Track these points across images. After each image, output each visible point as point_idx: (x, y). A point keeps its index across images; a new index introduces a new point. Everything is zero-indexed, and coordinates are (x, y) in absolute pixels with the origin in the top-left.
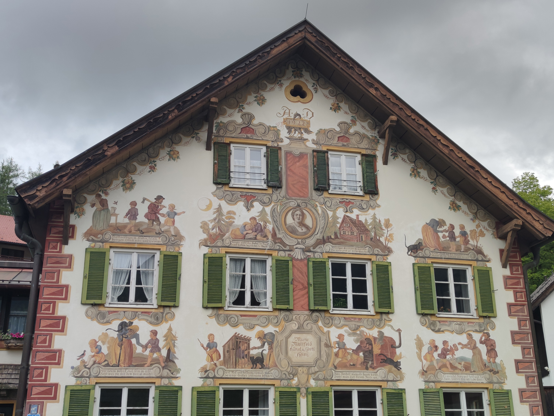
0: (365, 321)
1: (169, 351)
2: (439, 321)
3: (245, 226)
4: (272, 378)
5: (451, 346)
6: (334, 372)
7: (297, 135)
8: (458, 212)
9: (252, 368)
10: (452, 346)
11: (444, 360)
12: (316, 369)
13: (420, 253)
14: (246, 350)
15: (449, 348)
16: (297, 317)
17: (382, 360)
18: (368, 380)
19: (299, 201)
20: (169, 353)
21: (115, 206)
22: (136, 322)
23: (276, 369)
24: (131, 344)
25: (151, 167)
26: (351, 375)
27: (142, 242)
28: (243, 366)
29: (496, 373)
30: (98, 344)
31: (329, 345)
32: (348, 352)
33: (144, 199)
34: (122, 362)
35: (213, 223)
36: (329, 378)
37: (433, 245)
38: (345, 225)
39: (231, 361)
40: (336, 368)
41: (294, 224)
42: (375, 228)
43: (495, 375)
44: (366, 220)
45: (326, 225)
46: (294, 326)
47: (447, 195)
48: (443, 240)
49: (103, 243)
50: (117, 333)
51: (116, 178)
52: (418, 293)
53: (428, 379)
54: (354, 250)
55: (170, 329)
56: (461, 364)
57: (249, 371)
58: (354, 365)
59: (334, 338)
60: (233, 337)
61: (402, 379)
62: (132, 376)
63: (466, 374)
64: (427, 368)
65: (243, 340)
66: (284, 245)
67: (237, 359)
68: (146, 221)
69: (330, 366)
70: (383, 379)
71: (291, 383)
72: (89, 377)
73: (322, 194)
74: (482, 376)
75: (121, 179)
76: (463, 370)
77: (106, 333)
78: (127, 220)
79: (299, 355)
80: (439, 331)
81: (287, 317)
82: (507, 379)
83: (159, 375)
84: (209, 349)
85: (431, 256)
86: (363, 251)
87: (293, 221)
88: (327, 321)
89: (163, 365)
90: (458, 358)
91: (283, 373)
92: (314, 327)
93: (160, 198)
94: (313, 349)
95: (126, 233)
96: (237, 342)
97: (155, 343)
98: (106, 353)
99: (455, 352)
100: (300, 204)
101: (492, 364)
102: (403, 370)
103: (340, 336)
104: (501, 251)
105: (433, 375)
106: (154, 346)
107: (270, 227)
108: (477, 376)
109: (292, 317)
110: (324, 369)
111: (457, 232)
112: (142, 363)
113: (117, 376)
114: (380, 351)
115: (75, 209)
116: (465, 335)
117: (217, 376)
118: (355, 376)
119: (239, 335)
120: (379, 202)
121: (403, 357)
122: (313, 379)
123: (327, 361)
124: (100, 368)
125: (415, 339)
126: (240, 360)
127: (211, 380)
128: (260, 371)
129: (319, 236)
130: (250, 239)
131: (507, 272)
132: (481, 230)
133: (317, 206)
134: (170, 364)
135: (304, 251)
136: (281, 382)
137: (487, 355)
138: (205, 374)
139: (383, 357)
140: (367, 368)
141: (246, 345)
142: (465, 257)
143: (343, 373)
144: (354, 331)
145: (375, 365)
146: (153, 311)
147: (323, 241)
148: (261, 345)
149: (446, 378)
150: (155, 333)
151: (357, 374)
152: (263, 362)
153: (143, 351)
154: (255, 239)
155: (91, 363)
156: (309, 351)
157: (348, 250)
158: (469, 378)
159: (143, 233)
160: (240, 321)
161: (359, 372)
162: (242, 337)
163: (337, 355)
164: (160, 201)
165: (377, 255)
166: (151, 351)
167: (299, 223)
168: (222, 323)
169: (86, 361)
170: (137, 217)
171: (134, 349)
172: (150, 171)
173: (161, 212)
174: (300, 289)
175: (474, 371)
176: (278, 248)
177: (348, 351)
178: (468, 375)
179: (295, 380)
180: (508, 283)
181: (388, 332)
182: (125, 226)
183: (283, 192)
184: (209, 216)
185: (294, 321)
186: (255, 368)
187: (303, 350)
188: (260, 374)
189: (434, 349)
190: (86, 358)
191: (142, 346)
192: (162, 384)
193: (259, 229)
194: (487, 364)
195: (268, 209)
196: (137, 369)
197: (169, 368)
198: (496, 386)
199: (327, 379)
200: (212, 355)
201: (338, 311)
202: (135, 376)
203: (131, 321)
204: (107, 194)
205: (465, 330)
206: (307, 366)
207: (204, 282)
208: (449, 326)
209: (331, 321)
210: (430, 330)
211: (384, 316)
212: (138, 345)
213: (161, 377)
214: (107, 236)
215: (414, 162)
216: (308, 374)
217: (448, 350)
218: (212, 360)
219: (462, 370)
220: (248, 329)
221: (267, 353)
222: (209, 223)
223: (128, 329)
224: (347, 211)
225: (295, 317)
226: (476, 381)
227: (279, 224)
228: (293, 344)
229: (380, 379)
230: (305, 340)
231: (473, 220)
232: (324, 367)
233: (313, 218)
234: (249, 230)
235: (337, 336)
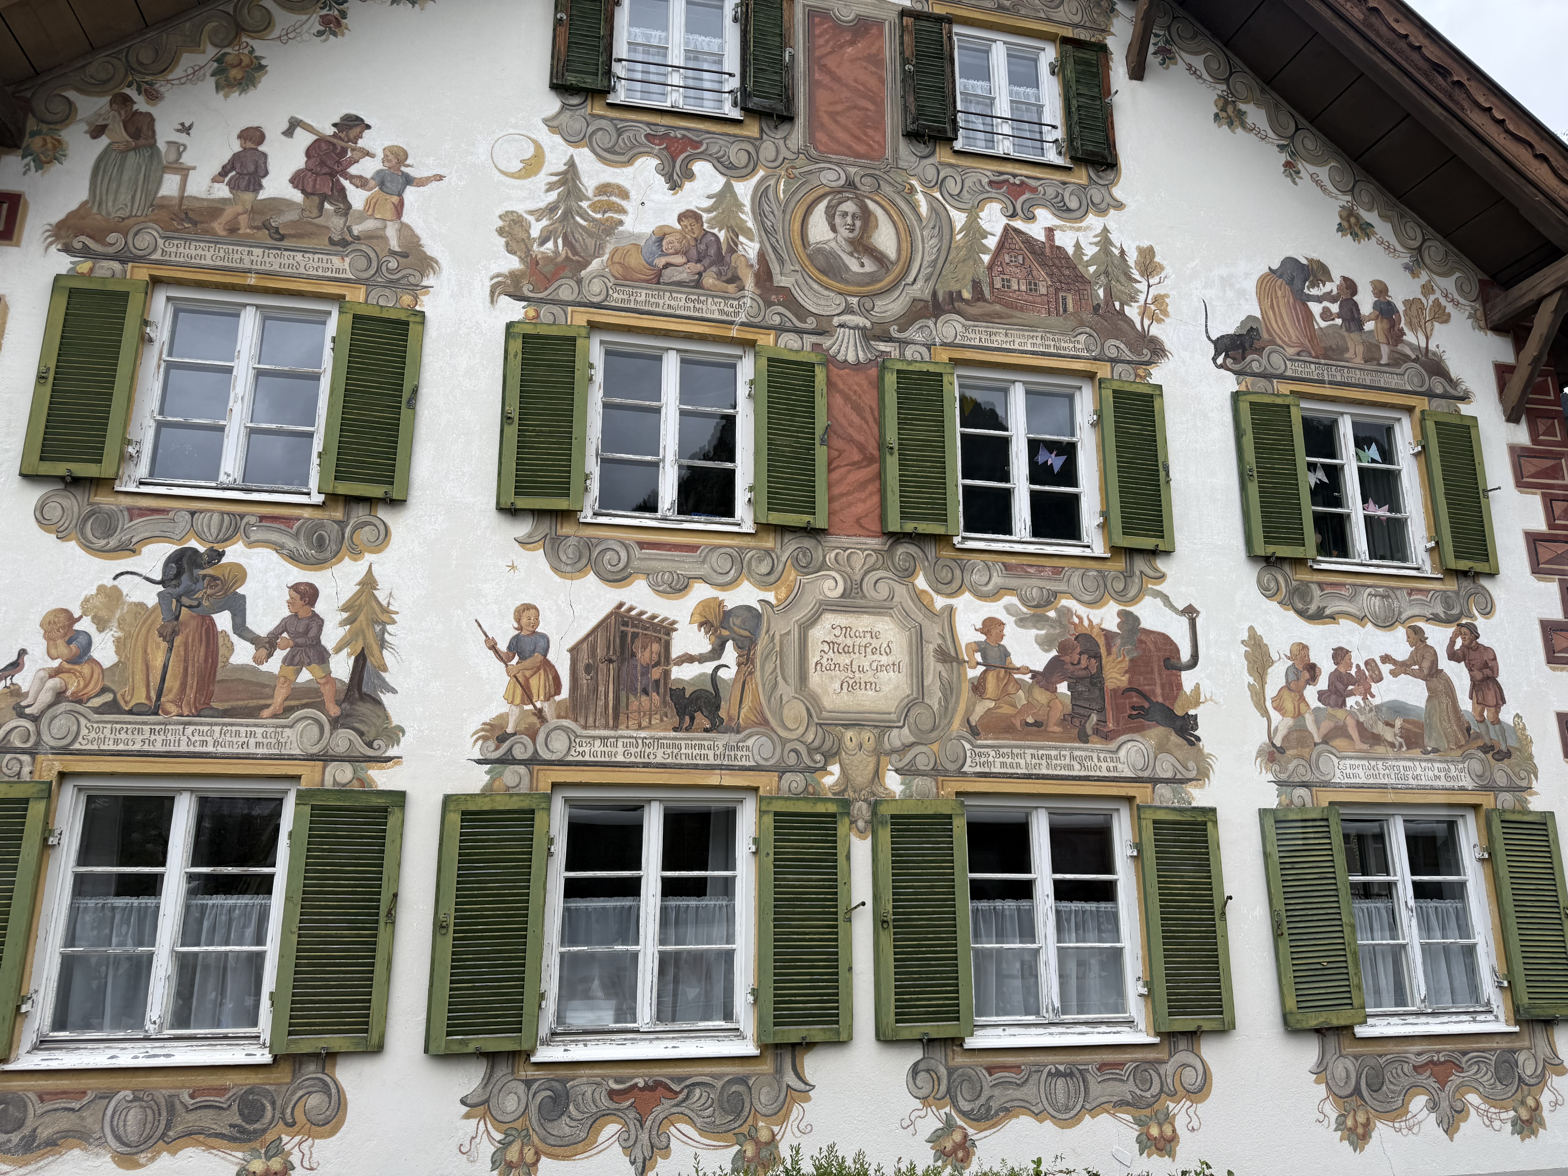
0: (1075, 579)
1: (361, 661)
2: (1321, 585)
3: (660, 240)
4: (748, 764)
5: (1358, 666)
6: (967, 746)
8: (1365, 242)
9: (675, 729)
10: (1363, 667)
11: (1340, 713)
12: (905, 735)
13: (1255, 363)
14: (657, 664)
15: (1353, 671)
16: (840, 558)
17: (1133, 708)
18: (1087, 778)
20: (362, 671)
21: (182, 138)
22: (235, 553)
23: (764, 735)
24: (210, 632)
25: (325, 21)
26: (1028, 757)
27: (276, 267)
28: (644, 724)
29: (1503, 755)
30: (77, 627)
31: (953, 653)
32: (1016, 680)
33: (294, 125)
34: (171, 697)
35: (545, 222)
36: (952, 767)
37: (1294, 338)
38: (1007, 258)
39: (601, 703)
40: (975, 732)
41: (833, 244)
42: (1106, 273)
43: (1500, 765)
44: (1078, 246)
46: (830, 586)
47: (1330, 187)
48: (1323, 324)
49: (123, 262)
50: (160, 588)
51: (194, 45)
52: (1253, 488)
53: (1289, 777)
54: (1039, 341)
55: (369, 583)
56: (1393, 726)
57: (665, 738)
58: (1037, 724)
60: (607, 617)
61: (1202, 775)
62: (210, 749)
63: (1410, 759)
64: (1286, 738)
65: (647, 629)
66: (801, 312)
67: (623, 695)
68: (297, 196)
69: (957, 724)
70: (1141, 774)
71: (819, 783)
72: (32, 753)
73: (933, 153)
74: (1461, 766)
75: (212, 51)
76: (1401, 746)
77: (115, 588)
78: (222, 191)
79: (845, 685)
80: (1319, 617)
81: (804, 555)
83: (315, 750)
84: (517, 658)
85: (1289, 373)
86: (1067, 346)
87: (832, 235)
88: (945, 575)
89: (335, 711)
90: (1382, 705)
91: (789, 746)
92: (901, 591)
93: (352, 125)
94: (896, 666)
95: (215, 234)
96: (624, 635)
97: (308, 630)
98: (106, 664)
99: (1373, 684)
100: (857, 180)
101: (1491, 727)
102: (1207, 744)
103: (991, 627)
104: (1503, 372)
105: (1304, 763)
106: (300, 641)
107: (750, 248)
108: (1445, 765)
110: (934, 735)
111: (1366, 302)
112: (253, 703)
113: (146, 748)
114: (1125, 678)
115: (27, 140)
116: (1401, 632)
117: (545, 755)
118: (1044, 762)
119: (633, 613)
120: (1118, 192)
121: (1206, 700)
122: (897, 771)
123: (946, 708)
124: (83, 721)
125: (1243, 642)
126: (632, 698)
127: (522, 769)
128: (704, 739)
129: (920, 290)
130: (680, 284)
131: (1521, 434)
132: (1437, 300)
133: (912, 189)
134: (364, 708)
135: (868, 335)
136: (780, 778)
137: (1471, 698)
138: (497, 748)
139: (1136, 700)
140: (1083, 738)
141: (656, 647)
142: (1394, 382)
143: (1001, 750)
144: (1039, 611)
145: (1111, 725)
146: (306, 513)
148: (710, 647)
149: (1348, 771)
150: (307, 594)
151: (1049, 757)
152: (718, 707)
153: (258, 660)
154: (698, 284)
155: (46, 697)
156: (883, 675)
157: (1017, 341)
158: (1419, 771)
159: (282, 238)
160: (636, 563)
161: (1056, 748)
162: (642, 621)
163: (978, 687)
164: (353, 133)
165: (1113, 361)
166: (288, 661)
167: (851, 242)
168: (569, 569)
169: (24, 689)
170: (265, 182)
171: (222, 651)
172: (320, 34)
173: (353, 170)
174: (853, 464)
175: (1435, 750)
176: (777, 320)
177: (1016, 676)
178: (1417, 763)
179: (831, 774)
180: (1525, 469)
181: (1153, 616)
182: (214, 209)
183: (798, 134)
184: (533, 196)
185: (830, 569)
186: (687, 730)
187: (861, 669)
188: (707, 752)
189: (1307, 675)
190: (24, 680)
191: (254, 640)
192: (329, 784)
193: (712, 251)
194: (1475, 728)
195: (744, 190)
196: (232, 725)
197: (357, 725)
198: (1507, 800)
199: (945, 773)
200: (527, 680)
201: (979, 542)
202: (220, 750)
203: (218, 547)
204: (153, 97)
205: (1400, 613)
206: (876, 727)
207: (506, 419)
208: (1351, 599)
209: (958, 572)
210: (1292, 614)
211: (1140, 564)
212: (240, 636)
213: (326, 758)
214: (143, 241)
215: (1227, 81)
216: (879, 753)
217: (1350, 680)
218: (528, 697)
219: (1397, 744)
220: (664, 592)
221: (733, 676)
222: (531, 219)
223: (204, 577)
224: (1013, 216)
225: (833, 555)
226: (1442, 783)
227: (782, 242)
228: (826, 648)
229: (1128, 773)
230: (868, 635)
231: (1412, 270)
232: (933, 729)
233: (900, 225)
234: (676, 253)
235: (979, 625)
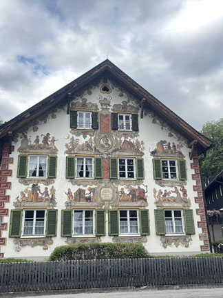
0: (133, 183)
2: (163, 182)
3: (83, 145)
4: (94, 206)
5: (168, 192)
6: (119, 203)
7: (105, 107)
8: (172, 137)
11: (165, 198)
12: (112, 202)
14: (84, 195)
17: (139, 198)
18: (133, 206)
19: (105, 134)
20: (53, 197)
21: (30, 138)
22: (39, 184)
23: (96, 202)
24: (37, 193)
25: (44, 122)
26: (126, 204)
27: (41, 152)
28: (83, 201)
30: (24, 193)
31: (118, 192)
34: (33, 200)
35: (70, 144)
36: (117, 205)
37: (161, 151)
38: (124, 144)
39: (78, 199)
40: (120, 201)
41: (103, 144)
42: (137, 145)
43: (186, 204)
44: (133, 141)
45: (117, 144)
47: (167, 130)
48: (165, 149)
49: (25, 153)
51: (31, 126)
53: (158, 206)
54: (129, 154)
55: (53, 187)
56: (172, 199)
57: (85, 203)
58: (128, 200)
59: (119, 190)
60: (78, 190)
61: (147, 205)
62: (38, 205)
63: (174, 203)
65: (82, 191)
68: (43, 143)
71: (102, 208)
72: (20, 206)
73: (115, 131)
74: (181, 204)
77: (27, 189)
79: (105, 196)
80: (163, 186)
81: (100, 181)
82: (191, 205)
83: (48, 205)
84: (68, 195)
85: (160, 156)
87: (103, 142)
88: (117, 183)
89: (50, 201)
90: (171, 197)
91: (99, 204)
93: (48, 134)
94: (111, 194)
95: (34, 149)
96: (80, 191)
97: (47, 192)
99: (170, 194)
101: (185, 199)
102: (148, 202)
103: (122, 189)
104: (190, 153)
105: (160, 204)
106: (46, 194)
107: (94, 145)
109: (103, 182)
113: (31, 206)
115: (14, 140)
117: (72, 205)
118: (128, 204)
119: (81, 189)
120: (139, 134)
121: (148, 197)
122: (111, 206)
123: (117, 199)
125: (153, 190)
126: (81, 199)
127: (69, 207)
128: (89, 203)
129: (114, 148)
130: (85, 150)
131: (192, 162)
132: (181, 144)
133: (113, 136)
134: (53, 201)
135: (107, 155)
136: (98, 207)
137: (183, 195)
138: (67, 205)
140: (133, 202)
141: (84, 193)
142: (174, 156)
143: (123, 203)
144: (128, 187)
146: (46, 180)
147: (116, 151)
148: (90, 193)
149: (166, 205)
150: (46, 188)
152: (91, 199)
153: (42, 196)
154: (87, 150)
155: (21, 201)
156: (109, 195)
157: (126, 154)
158: (175, 205)
159: (42, 149)
160: (81, 183)
161: (130, 203)
165: (138, 156)
166: (45, 196)
167: (105, 143)
168: (74, 184)
169: (19, 200)
170: (39, 142)
171: (38, 195)
172: (44, 124)
173: (49, 140)
174: (106, 170)
175: (177, 202)
176: (97, 153)
177: (125, 195)
179: (104, 207)
180: (192, 166)
183: (99, 131)
184: (68, 141)
186: (87, 202)
187: (107, 194)
189: (161, 193)
192: (50, 209)
193: (89, 146)
194: (183, 199)
196: (40, 203)
200: (70, 197)
201: (121, 179)
203: (37, 184)
204: (27, 133)
206: (109, 201)
207: (66, 168)
208: (167, 184)
210: (159, 186)
211: (140, 181)
212: (40, 193)
215: (154, 117)
216: (109, 204)
217: (167, 194)
218: (70, 199)
219: (172, 201)
220: (84, 186)
221: (92, 196)
222: (68, 144)
223: (36, 187)
224: (125, 138)
226: (178, 206)
227: (97, 144)
228: (103, 192)
229: (138, 206)
230: (108, 190)
232: (115, 201)
233: (111, 141)
234: (85, 146)
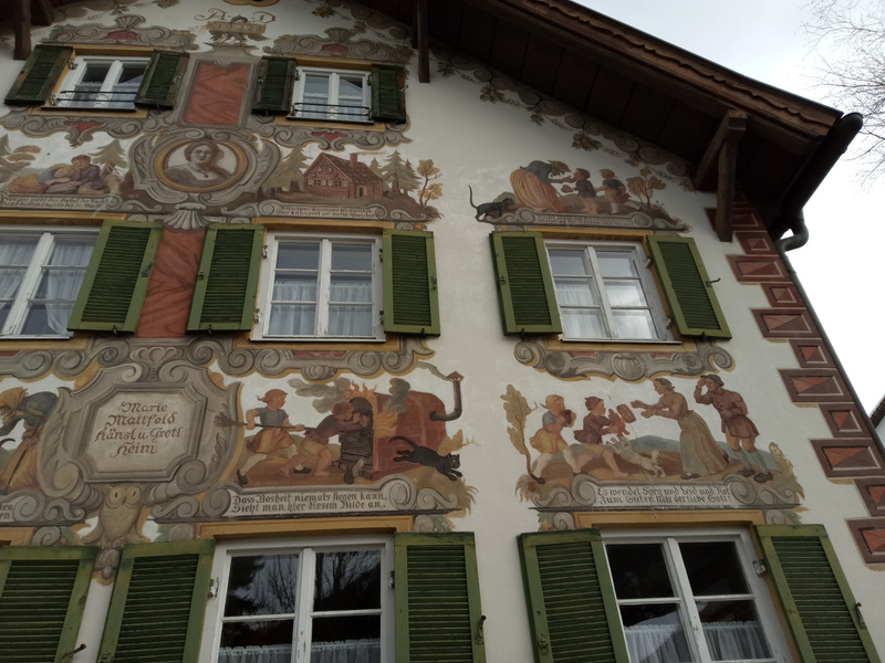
0: (355, 360)
2: (570, 353)
4: (6, 521)
5: (611, 411)
6: (233, 494)
7: (232, 41)
8: (594, 151)
10: (615, 411)
11: (596, 449)
12: (174, 488)
13: (509, 217)
15: (607, 415)
16: (143, 354)
17: (399, 452)
18: (348, 514)
19: (210, 131)
23: (30, 495)
26: (292, 500)
29: (765, 477)
31: (233, 418)
32: (290, 437)
36: (213, 513)
37: (540, 202)
38: (320, 170)
40: (242, 481)
41: (187, 167)
42: (395, 175)
43: (763, 486)
44: (375, 162)
45: (271, 170)
46: (129, 374)
48: (564, 194)
52: (506, 289)
53: (550, 503)
54: (339, 212)
56: (650, 457)
58: (306, 471)
59: (251, 402)
63: (670, 484)
64: (545, 471)
69: (226, 476)
70: (402, 508)
71: (73, 534)
73: (273, 120)
74: (723, 488)
76: (660, 473)
79: (123, 449)
80: (571, 375)
81: (111, 353)
82: (803, 496)
85: (537, 221)
86: (361, 214)
87: (186, 162)
88: (239, 361)
90: (637, 439)
91: (52, 504)
92: (194, 374)
99: (627, 424)
100: (213, 136)
101: (748, 455)
102: (469, 479)
103: (274, 397)
105: (563, 490)
107: (122, 172)
108: (707, 488)
109: (129, 353)
110: (200, 487)
111: (597, 181)
114: (394, 429)
116: (648, 384)
118: (307, 503)
121: (468, 443)
123: (218, 463)
125: (502, 397)
129: (251, 187)
130: (60, 193)
132: (653, 178)
136: (35, 532)
137: (724, 431)
139: (402, 445)
140: (349, 479)
142: (623, 223)
143: (266, 496)
144: (319, 383)
145: (376, 468)
147: (260, 197)
148: (1, 426)
149: (609, 496)
151: (313, 498)
154: (74, 192)
156: (163, 440)
157: (322, 212)
158: (681, 494)
161: (320, 490)
163: (253, 445)
167: (201, 165)
174: (170, 290)
175: (695, 476)
176: (131, 207)
177: (291, 433)
178: (678, 488)
179: (89, 526)
180: (743, 269)
181: (420, 381)
183: (174, 116)
185: (133, 361)
187: (142, 436)
189: (563, 419)
193: (92, 175)
194: (732, 455)
195: (127, 143)
198: (776, 516)
199: (207, 519)
205: (646, 370)
206: (144, 482)
208: (599, 362)
209: (250, 359)
210: (546, 374)
211: (412, 345)
216: (142, 505)
217: (606, 422)
219: (656, 471)
221: (16, 447)
224: (329, 148)
225: (137, 352)
226: (707, 503)
227: (147, 167)
228: (112, 421)
229: (390, 508)
230: (155, 409)
231: (633, 163)
232: (202, 481)
233: (241, 157)
234: (64, 177)
235: (263, 396)
